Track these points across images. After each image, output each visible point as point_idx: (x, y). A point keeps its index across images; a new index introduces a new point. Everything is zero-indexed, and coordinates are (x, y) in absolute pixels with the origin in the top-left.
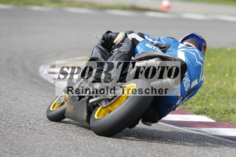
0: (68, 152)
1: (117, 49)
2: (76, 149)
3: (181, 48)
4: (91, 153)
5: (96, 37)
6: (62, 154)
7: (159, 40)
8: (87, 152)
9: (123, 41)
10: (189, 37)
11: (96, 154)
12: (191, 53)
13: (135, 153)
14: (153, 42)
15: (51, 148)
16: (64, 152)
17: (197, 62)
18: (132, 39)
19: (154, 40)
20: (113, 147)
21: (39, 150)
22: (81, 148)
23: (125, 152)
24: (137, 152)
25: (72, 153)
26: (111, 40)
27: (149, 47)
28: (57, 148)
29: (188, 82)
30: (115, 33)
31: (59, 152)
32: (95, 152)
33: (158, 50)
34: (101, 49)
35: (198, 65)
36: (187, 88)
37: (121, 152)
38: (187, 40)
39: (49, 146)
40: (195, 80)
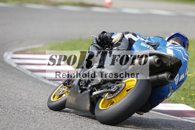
0: (28, 124)
1: (116, 47)
2: (35, 121)
3: (169, 46)
4: (46, 125)
5: (93, 37)
6: (23, 126)
7: (149, 39)
8: (44, 124)
9: (121, 41)
10: (174, 36)
11: (51, 126)
12: (178, 50)
13: (83, 125)
14: (145, 41)
15: (14, 121)
16: (24, 124)
17: (184, 58)
18: (129, 39)
19: (145, 39)
20: (65, 120)
21: (4, 123)
22: (39, 121)
23: (75, 123)
24: (85, 124)
25: (31, 125)
26: (106, 39)
27: (144, 46)
28: (19, 121)
29: (178, 76)
30: (109, 33)
31: (20, 124)
32: (50, 124)
33: (152, 48)
34: (98, 47)
35: (184, 61)
36: (177, 82)
37: (72, 124)
38: (172, 39)
39: (12, 119)
40: (182, 74)
